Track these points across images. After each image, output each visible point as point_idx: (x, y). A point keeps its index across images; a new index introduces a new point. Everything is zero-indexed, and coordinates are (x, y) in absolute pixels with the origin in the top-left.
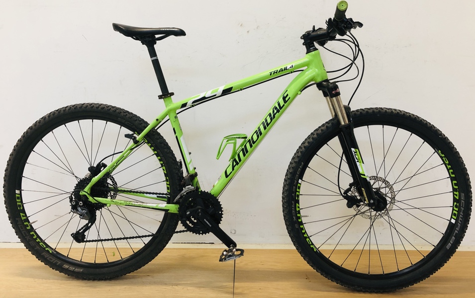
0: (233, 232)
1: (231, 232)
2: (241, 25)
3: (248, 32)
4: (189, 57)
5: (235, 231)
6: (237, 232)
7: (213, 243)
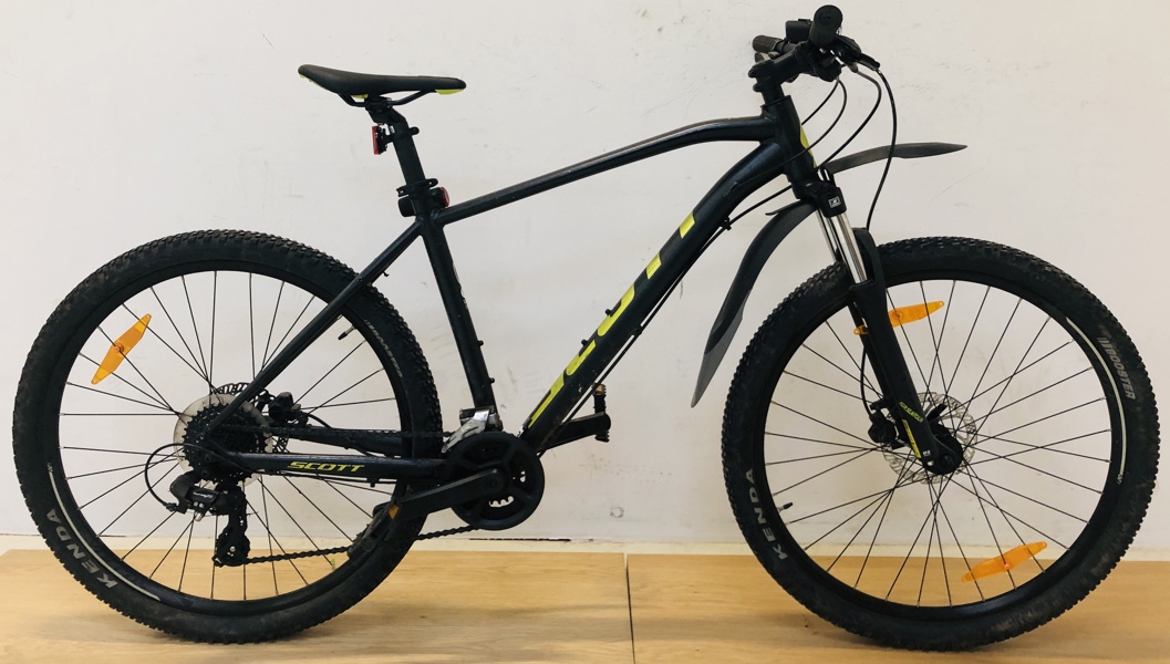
0: (617, 513)
1: (612, 514)
2: (644, 15)
3: (660, 30)
4: (518, 89)
5: (622, 511)
6: (625, 513)
7: (568, 540)
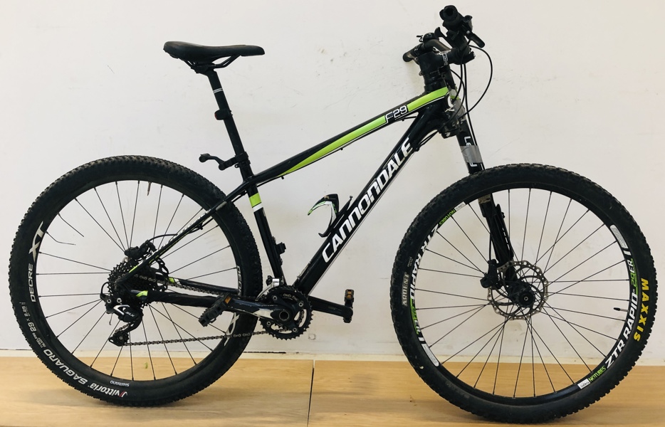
0: (312, 337)
1: (309, 338)
2: (322, 52)
3: (332, 60)
4: (251, 95)
5: (315, 336)
6: (317, 338)
7: (285, 353)
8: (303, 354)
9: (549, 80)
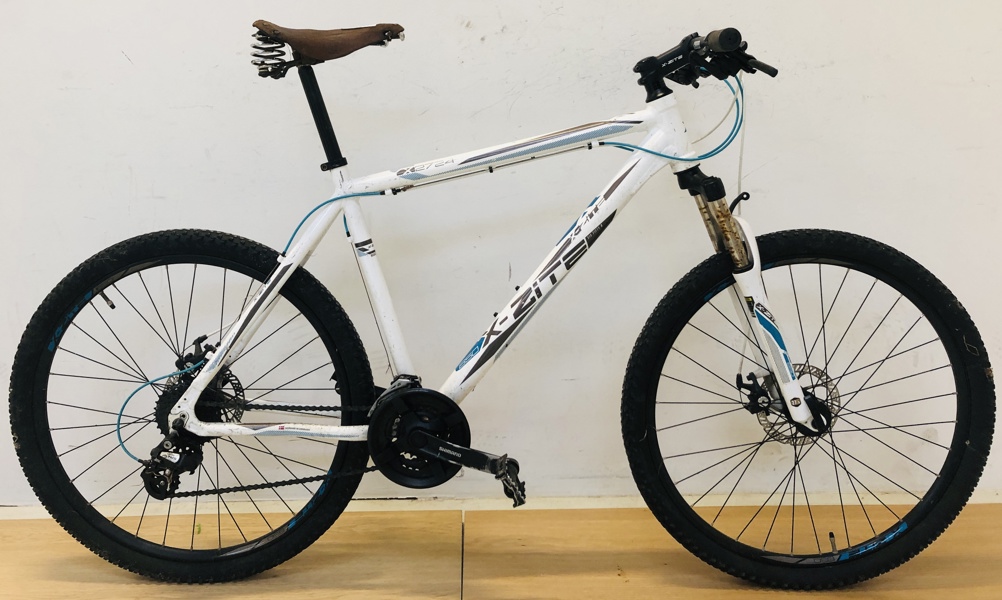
8: (444, 499)
9: (823, 66)
